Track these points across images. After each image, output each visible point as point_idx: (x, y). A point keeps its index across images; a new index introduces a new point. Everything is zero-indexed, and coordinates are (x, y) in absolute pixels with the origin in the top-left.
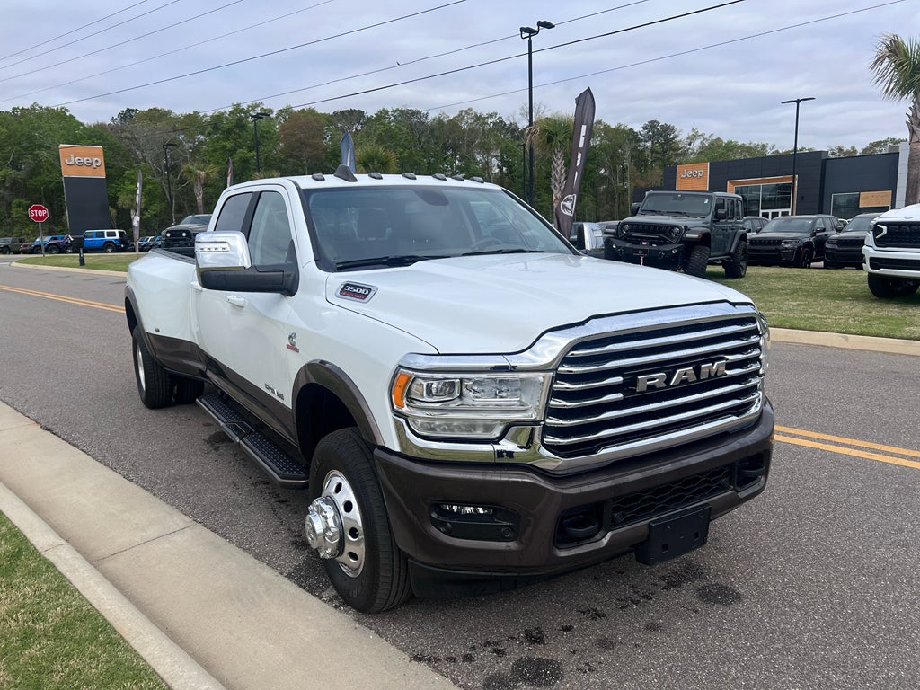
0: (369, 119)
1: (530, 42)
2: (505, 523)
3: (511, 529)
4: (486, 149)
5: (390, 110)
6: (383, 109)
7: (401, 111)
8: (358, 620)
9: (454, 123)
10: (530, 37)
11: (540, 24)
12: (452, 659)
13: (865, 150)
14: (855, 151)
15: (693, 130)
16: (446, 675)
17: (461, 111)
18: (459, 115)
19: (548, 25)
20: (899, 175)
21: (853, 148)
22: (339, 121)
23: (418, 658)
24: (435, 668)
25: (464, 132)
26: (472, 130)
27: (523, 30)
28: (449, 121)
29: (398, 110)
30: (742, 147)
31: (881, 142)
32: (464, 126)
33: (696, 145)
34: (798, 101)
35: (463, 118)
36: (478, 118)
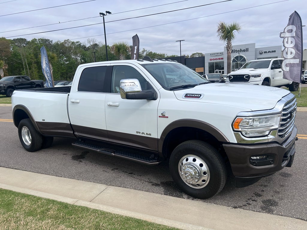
0: (29, 42)
1: (104, 18)
2: (271, 159)
3: (272, 161)
4: (76, 54)
5: (37, 39)
6: (35, 39)
7: (42, 39)
8: (204, 202)
9: (62, 45)
10: (103, 16)
11: (107, 12)
12: (245, 205)
13: (191, 56)
14: (189, 56)
15: (143, 49)
16: (249, 210)
17: (65, 40)
18: (64, 42)
19: (109, 13)
20: (205, 63)
21: (188, 55)
22: (16, 42)
23: (235, 207)
24: (243, 209)
25: (67, 47)
26: (70, 47)
27: (100, 14)
28: (61, 44)
29: (40, 39)
30: (158, 54)
31: (195, 54)
32: (66, 45)
33: (145, 54)
34: (180, 41)
35: (66, 43)
36: (73, 43)
